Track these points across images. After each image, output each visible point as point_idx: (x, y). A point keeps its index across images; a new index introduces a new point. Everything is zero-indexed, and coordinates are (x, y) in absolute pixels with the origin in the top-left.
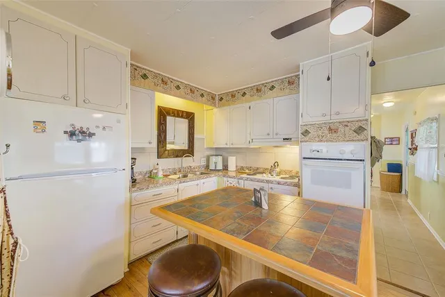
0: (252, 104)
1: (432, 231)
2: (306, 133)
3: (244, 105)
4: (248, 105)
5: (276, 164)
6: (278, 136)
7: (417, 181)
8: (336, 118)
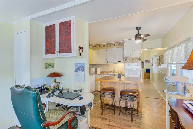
0: (107, 49)
1: (157, 89)
2: (126, 60)
3: (104, 49)
4: (105, 50)
5: (115, 70)
6: (117, 61)
7: (153, 74)
8: (134, 56)
